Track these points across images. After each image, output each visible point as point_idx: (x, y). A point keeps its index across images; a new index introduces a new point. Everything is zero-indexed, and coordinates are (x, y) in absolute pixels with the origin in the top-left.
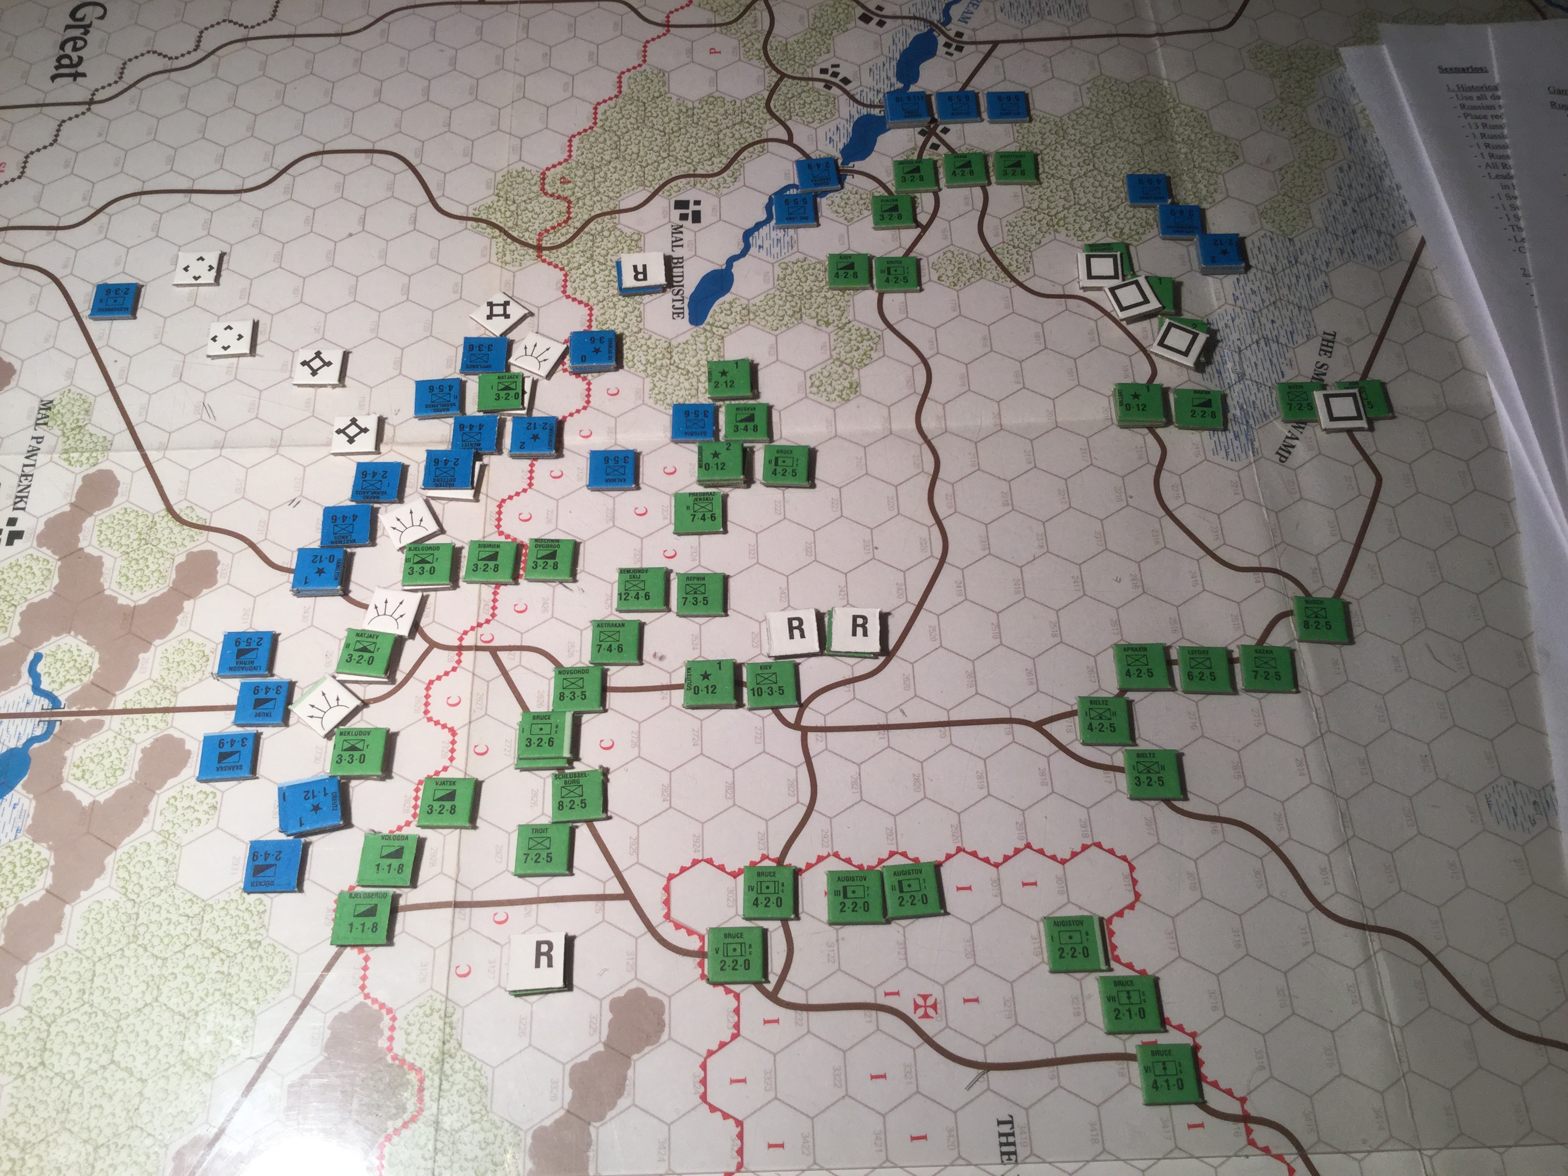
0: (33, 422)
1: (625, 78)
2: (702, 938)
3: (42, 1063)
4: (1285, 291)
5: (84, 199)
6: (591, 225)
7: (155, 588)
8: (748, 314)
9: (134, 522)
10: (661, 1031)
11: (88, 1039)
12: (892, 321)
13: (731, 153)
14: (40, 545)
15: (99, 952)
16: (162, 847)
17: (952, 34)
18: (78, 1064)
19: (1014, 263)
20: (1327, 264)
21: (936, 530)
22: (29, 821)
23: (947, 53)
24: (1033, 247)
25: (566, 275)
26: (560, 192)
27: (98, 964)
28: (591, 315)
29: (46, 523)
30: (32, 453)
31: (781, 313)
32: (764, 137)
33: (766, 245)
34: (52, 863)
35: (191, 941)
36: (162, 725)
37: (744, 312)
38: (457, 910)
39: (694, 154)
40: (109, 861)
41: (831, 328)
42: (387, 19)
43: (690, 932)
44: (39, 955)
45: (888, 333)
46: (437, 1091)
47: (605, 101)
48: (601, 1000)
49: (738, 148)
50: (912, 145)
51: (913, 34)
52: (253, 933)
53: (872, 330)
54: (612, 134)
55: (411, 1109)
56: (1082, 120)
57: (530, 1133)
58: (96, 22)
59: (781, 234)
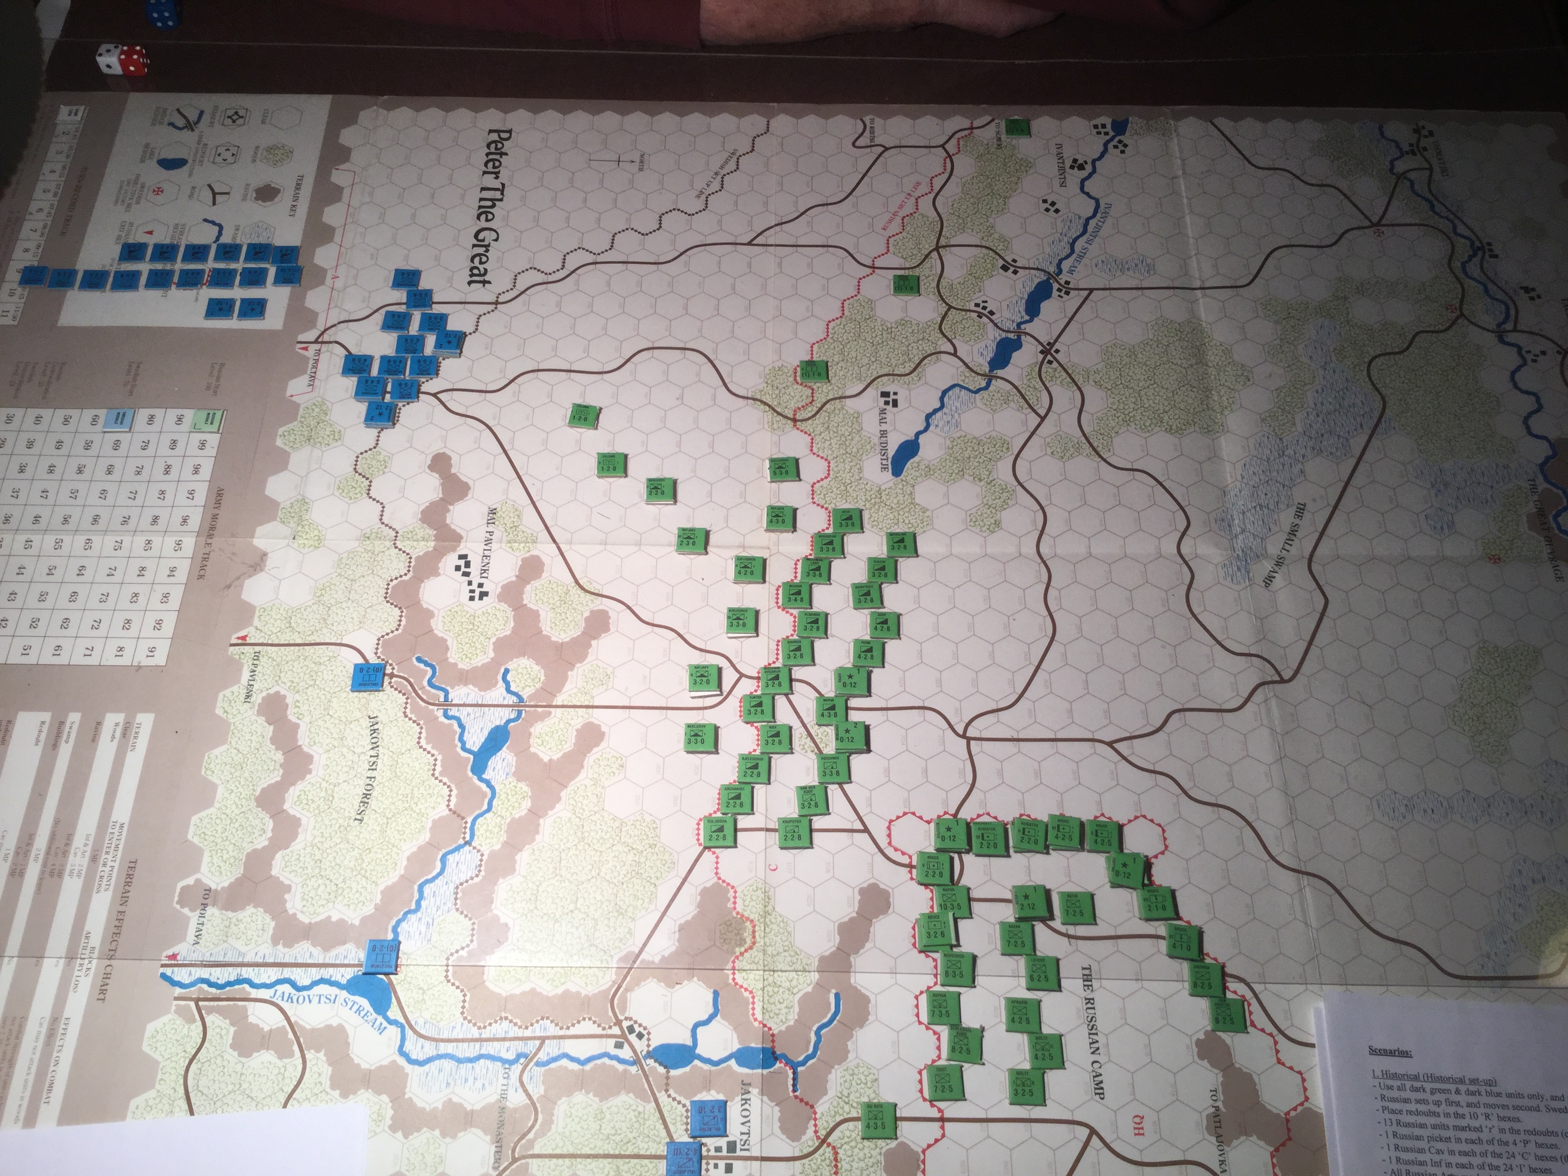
0: (485, 521)
1: (846, 304)
2: (910, 857)
4: (1275, 474)
5: (501, 372)
6: (828, 406)
7: (573, 632)
8: (929, 471)
9: (555, 589)
10: (889, 907)
11: (561, 895)
12: (1021, 481)
13: (917, 360)
14: (500, 601)
15: (563, 846)
16: (593, 788)
17: (1062, 282)
18: (556, 909)
19: (1101, 445)
20: (1304, 457)
21: (1048, 619)
22: (514, 769)
23: (1059, 296)
24: (1113, 435)
25: (812, 439)
26: (808, 383)
27: (563, 853)
28: (829, 467)
29: (502, 587)
30: (488, 542)
31: (951, 471)
32: (938, 350)
33: (941, 424)
34: (530, 794)
35: (616, 842)
36: (586, 716)
38: (767, 833)
39: (893, 360)
40: (563, 794)
41: (982, 483)
42: (688, 253)
43: (903, 853)
44: (527, 846)
45: (1019, 488)
46: (763, 933)
47: (833, 320)
48: (854, 889)
49: (921, 357)
50: (1037, 361)
51: (1037, 281)
53: (1009, 486)
54: (839, 344)
55: (749, 942)
56: (1148, 348)
57: (817, 959)
58: (493, 243)
59: (950, 418)
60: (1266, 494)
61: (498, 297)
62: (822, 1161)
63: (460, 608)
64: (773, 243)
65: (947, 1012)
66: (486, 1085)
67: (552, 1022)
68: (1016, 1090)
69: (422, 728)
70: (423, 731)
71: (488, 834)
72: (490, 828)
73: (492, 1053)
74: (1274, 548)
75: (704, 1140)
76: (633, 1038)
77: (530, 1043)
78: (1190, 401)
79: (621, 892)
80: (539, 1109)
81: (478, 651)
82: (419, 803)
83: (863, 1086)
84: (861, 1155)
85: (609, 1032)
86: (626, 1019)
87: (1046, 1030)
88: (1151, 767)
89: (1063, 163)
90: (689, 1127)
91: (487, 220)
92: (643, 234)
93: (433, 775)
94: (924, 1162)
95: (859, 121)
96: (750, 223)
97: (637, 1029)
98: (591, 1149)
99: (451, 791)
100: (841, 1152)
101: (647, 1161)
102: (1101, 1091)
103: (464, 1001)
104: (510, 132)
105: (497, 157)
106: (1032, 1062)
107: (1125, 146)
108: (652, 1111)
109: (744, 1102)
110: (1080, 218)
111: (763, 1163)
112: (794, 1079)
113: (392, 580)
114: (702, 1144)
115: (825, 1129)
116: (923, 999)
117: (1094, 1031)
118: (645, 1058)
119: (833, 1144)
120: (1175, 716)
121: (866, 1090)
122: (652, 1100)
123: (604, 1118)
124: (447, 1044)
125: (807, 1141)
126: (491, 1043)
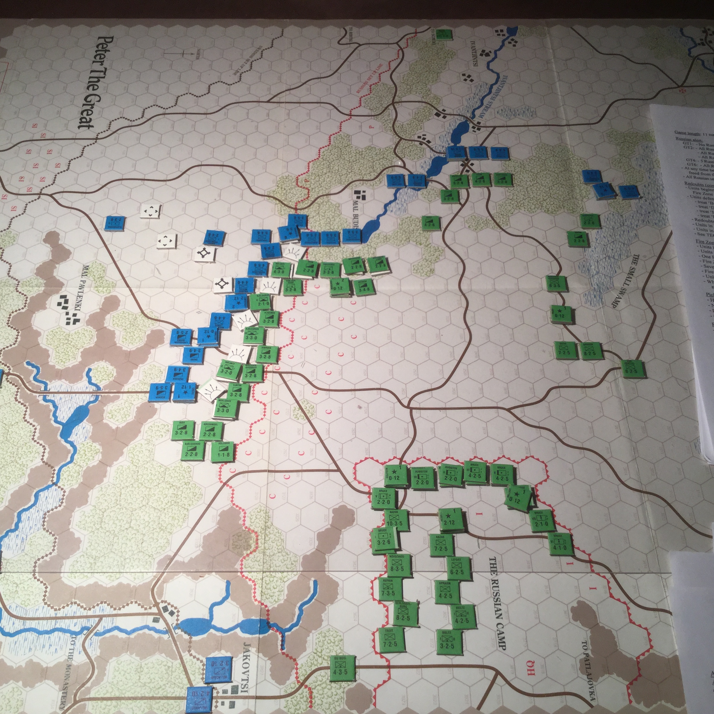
0: (81, 274)
1: (332, 138)
2: (369, 487)
3: (101, 527)
4: (618, 237)
5: (97, 181)
6: (318, 200)
7: (138, 344)
8: (386, 239)
9: (127, 317)
10: (353, 521)
11: (120, 518)
12: (448, 244)
13: (379, 171)
14: (88, 325)
15: (123, 485)
16: (147, 445)
17: (476, 123)
18: (116, 527)
19: (502, 222)
20: (637, 226)
21: (467, 331)
22: (90, 434)
23: (473, 131)
24: (510, 215)
26: (305, 186)
27: (122, 490)
29: (90, 316)
30: (81, 287)
31: (400, 239)
32: (393, 165)
33: (394, 210)
34: (101, 450)
35: (161, 481)
36: (144, 398)
37: (385, 238)
38: (269, 473)
39: (363, 171)
40: (125, 450)
41: (422, 246)
42: (227, 107)
43: (365, 485)
44: (97, 486)
45: (447, 249)
46: (263, 540)
47: (323, 147)
48: (329, 509)
49: (382, 169)
50: (457, 170)
51: (458, 122)
52: (186, 479)
53: (440, 248)
54: (327, 162)
55: (253, 546)
56: (532, 162)
57: (302, 557)
58: (96, 103)
59: (400, 206)
60: (612, 250)
61: (97, 135)
62: (301, 698)
63: (59, 329)
64: (284, 101)
65: (393, 592)
66: (58, 650)
67: (108, 605)
68: (442, 645)
69: (27, 408)
70: (28, 410)
71: (70, 477)
72: (71, 474)
73: (64, 627)
74: (618, 283)
75: (215, 685)
76: (166, 615)
77: (92, 620)
78: (561, 193)
79: (163, 515)
80: (96, 666)
81: (70, 357)
82: (22, 458)
83: (332, 644)
84: (329, 694)
85: (150, 611)
86: (162, 602)
87: (463, 602)
88: (537, 425)
89: (476, 52)
90: (204, 676)
91: (93, 90)
92: (197, 97)
93: (33, 439)
94: (375, 697)
95: (342, 30)
96: (269, 89)
97: (170, 608)
98: (132, 693)
99: (45, 449)
100: (315, 691)
101: (172, 701)
102: (503, 644)
103: (46, 592)
104: (112, 38)
105: (103, 53)
106: (453, 625)
107: (516, 42)
108: (178, 666)
109: (245, 657)
110: (487, 84)
111: (258, 701)
112: (283, 641)
113: (13, 312)
114: (213, 688)
115: (303, 675)
116: (377, 583)
117: (498, 603)
118: (175, 628)
119: (309, 686)
120: (554, 391)
121: (334, 647)
122: (178, 658)
123: (142, 672)
124: (31, 621)
125: (290, 684)
126: (63, 620)
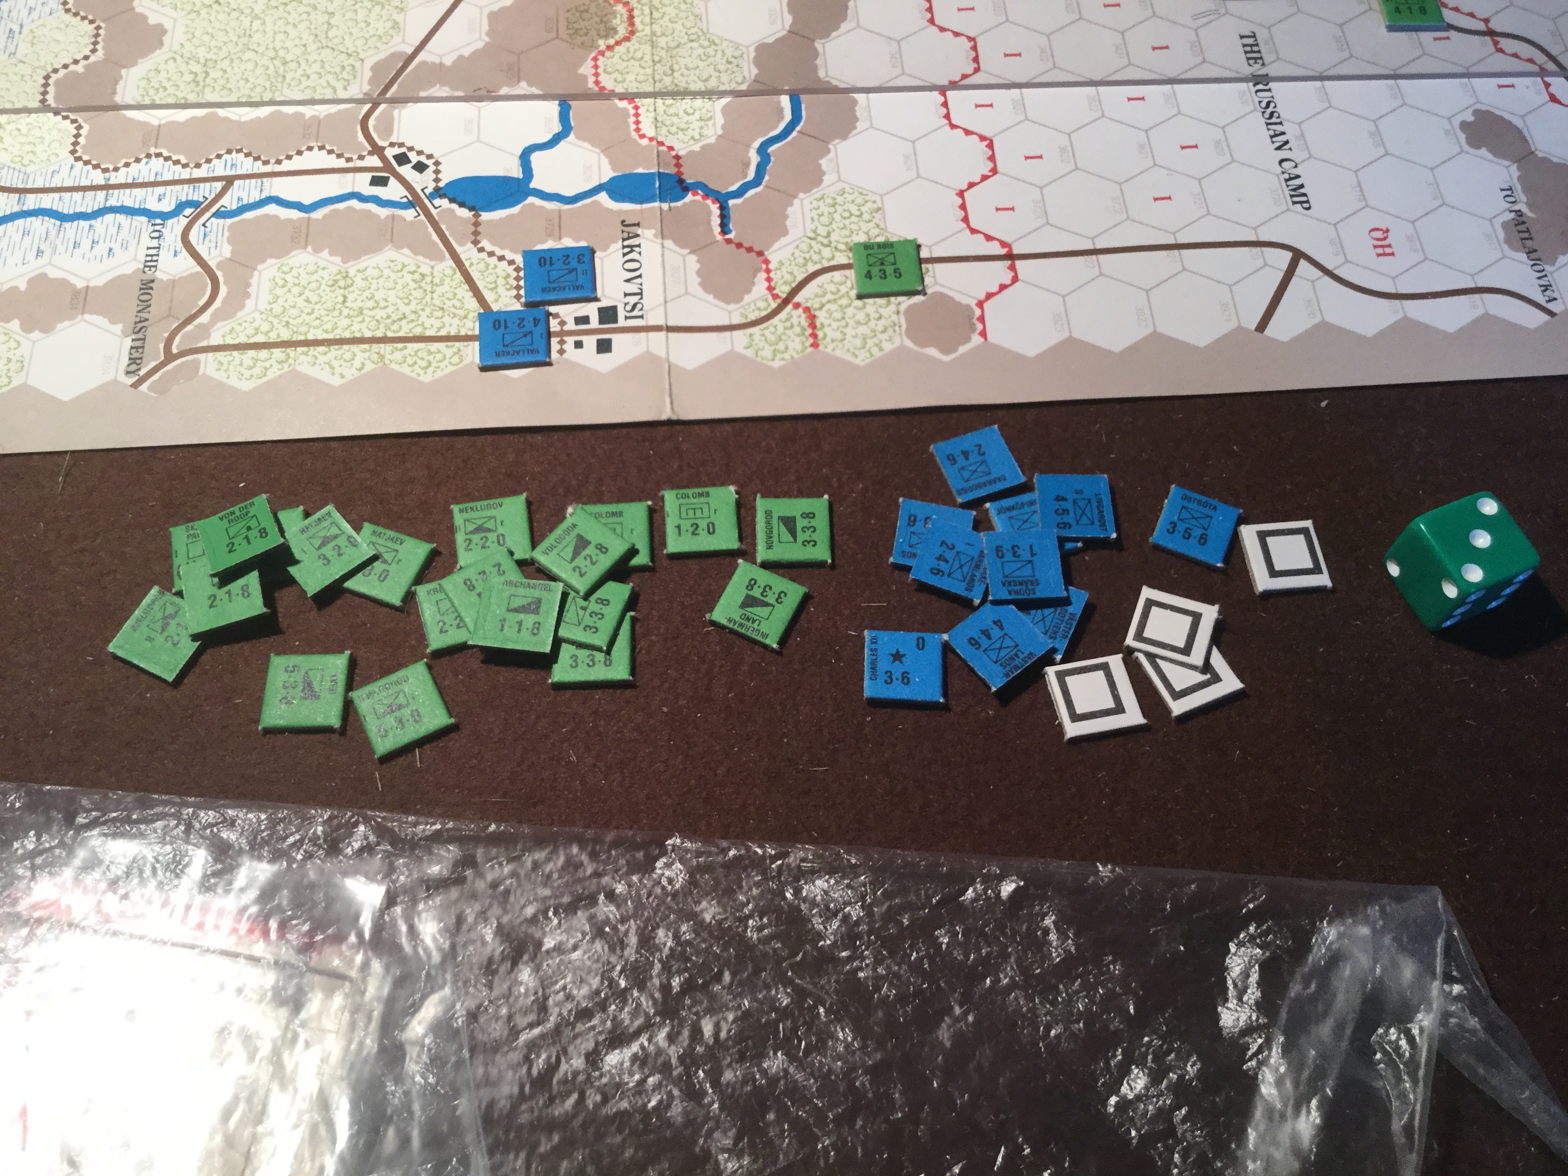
46: (647, 19)
55: (622, 31)
57: (753, 48)
62: (786, 328)
66: (117, 249)
67: (247, 155)
75: (552, 309)
77: (205, 186)
80: (221, 279)
84: (862, 315)
85: (360, 164)
86: (392, 145)
90: (521, 289)
94: (982, 319)
97: (414, 158)
98: (326, 331)
100: (821, 317)
101: (439, 345)
102: (1304, 199)
103: (77, 136)
108: (449, 272)
109: (627, 250)
111: (671, 335)
114: (549, 314)
115: (785, 283)
117: (1274, 120)
118: (431, 197)
119: (804, 305)
121: (861, 224)
122: (447, 255)
123: (352, 285)
124: (40, 195)
125: (754, 302)
126: (128, 191)
